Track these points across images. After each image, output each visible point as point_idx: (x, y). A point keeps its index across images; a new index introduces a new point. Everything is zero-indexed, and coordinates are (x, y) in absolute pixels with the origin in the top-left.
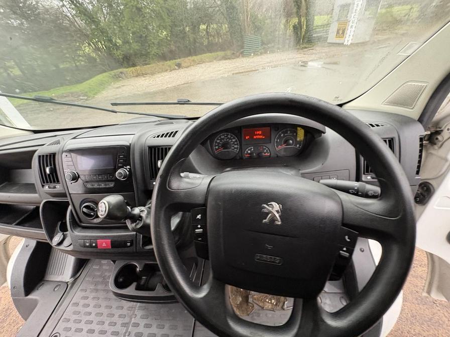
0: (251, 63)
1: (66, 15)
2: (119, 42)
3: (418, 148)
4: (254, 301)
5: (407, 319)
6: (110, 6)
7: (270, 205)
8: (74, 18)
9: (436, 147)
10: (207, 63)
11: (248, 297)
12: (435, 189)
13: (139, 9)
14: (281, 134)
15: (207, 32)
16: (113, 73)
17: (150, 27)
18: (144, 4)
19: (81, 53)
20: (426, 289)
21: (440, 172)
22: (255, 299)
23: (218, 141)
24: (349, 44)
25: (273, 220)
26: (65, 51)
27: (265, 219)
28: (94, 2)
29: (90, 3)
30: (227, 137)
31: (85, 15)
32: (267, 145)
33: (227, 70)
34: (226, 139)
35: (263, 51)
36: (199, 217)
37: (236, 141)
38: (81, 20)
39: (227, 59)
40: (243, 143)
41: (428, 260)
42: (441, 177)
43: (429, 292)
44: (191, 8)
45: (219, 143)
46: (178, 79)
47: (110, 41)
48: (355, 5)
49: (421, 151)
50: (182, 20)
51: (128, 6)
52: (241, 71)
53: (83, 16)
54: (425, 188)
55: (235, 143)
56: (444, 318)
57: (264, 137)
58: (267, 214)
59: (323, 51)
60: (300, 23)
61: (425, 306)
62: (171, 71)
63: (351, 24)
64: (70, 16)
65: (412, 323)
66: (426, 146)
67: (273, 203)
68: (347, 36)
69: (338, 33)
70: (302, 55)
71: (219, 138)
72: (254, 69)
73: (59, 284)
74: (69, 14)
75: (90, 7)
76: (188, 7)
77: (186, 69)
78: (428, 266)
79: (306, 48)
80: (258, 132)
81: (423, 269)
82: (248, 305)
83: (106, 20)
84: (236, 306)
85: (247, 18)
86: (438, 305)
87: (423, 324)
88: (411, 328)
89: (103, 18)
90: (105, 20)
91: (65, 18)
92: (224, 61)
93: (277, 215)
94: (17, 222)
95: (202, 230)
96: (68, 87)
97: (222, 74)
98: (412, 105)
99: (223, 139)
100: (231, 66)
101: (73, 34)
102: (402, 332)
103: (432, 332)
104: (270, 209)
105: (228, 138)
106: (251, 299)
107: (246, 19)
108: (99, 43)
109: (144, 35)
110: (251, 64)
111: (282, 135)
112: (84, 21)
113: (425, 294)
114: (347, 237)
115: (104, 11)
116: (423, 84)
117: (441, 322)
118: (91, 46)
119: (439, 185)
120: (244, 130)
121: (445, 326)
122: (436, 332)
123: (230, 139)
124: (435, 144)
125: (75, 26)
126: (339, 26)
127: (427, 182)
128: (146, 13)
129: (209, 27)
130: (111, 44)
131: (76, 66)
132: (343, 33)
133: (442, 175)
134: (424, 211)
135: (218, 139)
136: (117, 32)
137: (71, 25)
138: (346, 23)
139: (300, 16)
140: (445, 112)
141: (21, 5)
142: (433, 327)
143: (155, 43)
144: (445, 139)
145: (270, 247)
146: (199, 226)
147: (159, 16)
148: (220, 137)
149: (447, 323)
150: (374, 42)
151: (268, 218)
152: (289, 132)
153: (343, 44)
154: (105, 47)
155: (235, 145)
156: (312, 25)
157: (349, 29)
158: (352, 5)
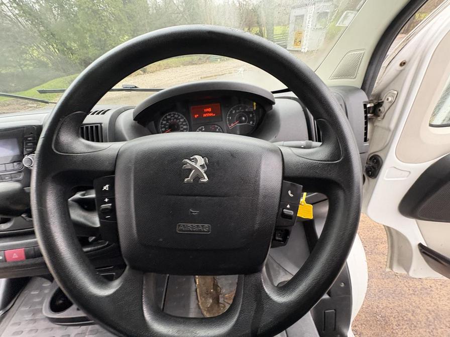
0: (218, 67)
1: (6, 15)
2: (74, 46)
3: (363, 121)
4: (226, 301)
5: (375, 295)
6: (61, 6)
7: (193, 159)
8: (17, 18)
9: (379, 118)
10: (174, 68)
11: (219, 296)
12: (383, 159)
13: (96, 12)
14: (232, 111)
17: (110, 31)
18: (101, 7)
19: (28, 56)
20: (388, 264)
21: (385, 142)
22: (227, 299)
23: (164, 122)
24: (306, 51)
25: (198, 177)
26: (7, 55)
27: (188, 177)
28: (41, 2)
29: (37, 3)
30: (174, 116)
31: (30, 15)
32: (219, 123)
33: (194, 74)
34: (173, 119)
36: (106, 188)
37: (185, 121)
38: (26, 21)
39: (194, 64)
40: (192, 123)
41: (388, 237)
42: (387, 147)
43: (391, 267)
44: (153, 13)
45: (165, 124)
46: (143, 84)
47: (64, 44)
48: (308, 17)
49: (366, 123)
50: (144, 25)
51: (82, 8)
52: (208, 75)
53: (28, 16)
54: (375, 160)
55: (184, 123)
56: (405, 288)
57: (214, 115)
58: (190, 170)
60: (261, 31)
61: (389, 280)
63: (306, 33)
64: (12, 16)
65: (380, 298)
66: (370, 119)
67: (196, 157)
68: (304, 44)
69: (295, 41)
71: (165, 119)
72: (220, 73)
74: (10, 14)
75: (37, 7)
76: (150, 12)
77: (152, 74)
78: (388, 242)
80: (207, 110)
81: (384, 245)
82: (219, 306)
83: (58, 22)
84: (207, 309)
86: (399, 277)
87: (388, 297)
88: (379, 303)
89: (53, 20)
90: (56, 22)
91: (5, 17)
92: (191, 67)
93: (202, 171)
95: (110, 205)
97: (190, 78)
98: (354, 75)
99: (170, 119)
100: (198, 71)
101: (17, 35)
102: (372, 308)
103: (397, 303)
104: (193, 164)
105: (176, 118)
106: (222, 299)
108: (51, 46)
109: (103, 39)
110: (218, 69)
111: (234, 112)
112: (30, 22)
113: (388, 270)
114: (289, 192)
115: (54, 11)
116: (361, 52)
117: (403, 293)
118: (41, 49)
119: (386, 156)
120: (192, 107)
121: (406, 296)
122: (400, 302)
123: (177, 119)
124: (379, 116)
125: (19, 27)
126: (297, 35)
127: (376, 155)
128: (103, 16)
130: (65, 47)
131: (23, 71)
132: (300, 41)
133: (387, 145)
134: (376, 182)
135: (163, 120)
136: (71, 35)
137: (13, 26)
138: (301, 32)
139: (261, 25)
140: (383, 82)
142: (397, 298)
144: (386, 110)
145: (195, 212)
146: (106, 200)
147: (119, 20)
148: (166, 117)
149: (407, 292)
151: (190, 176)
152: (240, 108)
153: (300, 51)
154: (58, 50)
155: (184, 125)
156: (273, 33)
157: (305, 39)
158: (305, 17)
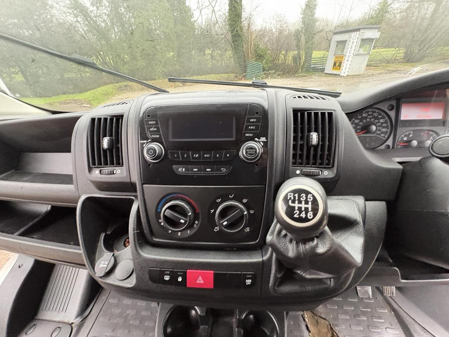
1: (78, 30)
2: (127, 58)
6: (122, 25)
8: (85, 33)
15: (212, 56)
16: (117, 85)
23: (357, 121)
24: (345, 75)
30: (372, 115)
31: (97, 31)
35: (264, 76)
37: (385, 122)
38: (93, 36)
44: (198, 34)
45: (357, 124)
47: (118, 56)
48: (351, 42)
50: (189, 44)
53: (95, 32)
55: (384, 125)
59: (322, 80)
60: (299, 54)
62: (175, 87)
63: (347, 58)
64: (82, 31)
68: (344, 68)
69: (335, 65)
70: (302, 82)
71: (360, 117)
73: (59, 326)
75: (103, 25)
79: (304, 76)
83: (117, 37)
85: (251, 46)
90: (115, 37)
94: (22, 230)
96: (71, 96)
99: (366, 118)
101: (82, 47)
105: (373, 117)
107: (249, 46)
108: (107, 58)
109: (152, 54)
112: (95, 37)
115: (116, 29)
118: (99, 59)
123: (376, 118)
125: (85, 40)
126: (336, 59)
128: (155, 34)
129: (213, 52)
130: (119, 59)
131: (82, 77)
132: (340, 65)
136: (126, 48)
137: (81, 39)
138: (342, 57)
139: (300, 48)
141: (35, 17)
143: (162, 61)
150: (369, 76)
153: (340, 75)
154: (113, 62)
156: (311, 57)
157: (346, 63)
158: (347, 42)
